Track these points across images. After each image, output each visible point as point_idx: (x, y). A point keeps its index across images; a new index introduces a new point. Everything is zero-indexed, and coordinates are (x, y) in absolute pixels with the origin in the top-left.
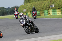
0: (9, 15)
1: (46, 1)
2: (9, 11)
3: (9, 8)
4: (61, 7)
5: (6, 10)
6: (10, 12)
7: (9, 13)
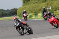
0: (8, 16)
1: (43, 4)
2: (8, 13)
3: (8, 10)
4: (58, 9)
5: (5, 12)
6: (10, 14)
7: (8, 15)
